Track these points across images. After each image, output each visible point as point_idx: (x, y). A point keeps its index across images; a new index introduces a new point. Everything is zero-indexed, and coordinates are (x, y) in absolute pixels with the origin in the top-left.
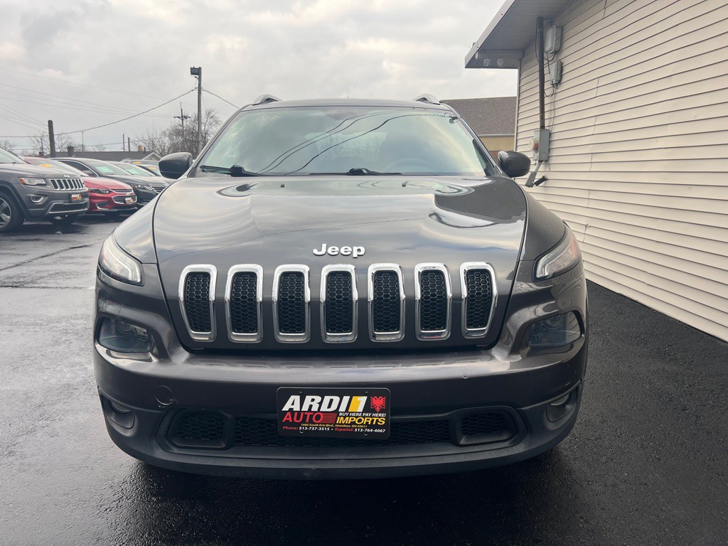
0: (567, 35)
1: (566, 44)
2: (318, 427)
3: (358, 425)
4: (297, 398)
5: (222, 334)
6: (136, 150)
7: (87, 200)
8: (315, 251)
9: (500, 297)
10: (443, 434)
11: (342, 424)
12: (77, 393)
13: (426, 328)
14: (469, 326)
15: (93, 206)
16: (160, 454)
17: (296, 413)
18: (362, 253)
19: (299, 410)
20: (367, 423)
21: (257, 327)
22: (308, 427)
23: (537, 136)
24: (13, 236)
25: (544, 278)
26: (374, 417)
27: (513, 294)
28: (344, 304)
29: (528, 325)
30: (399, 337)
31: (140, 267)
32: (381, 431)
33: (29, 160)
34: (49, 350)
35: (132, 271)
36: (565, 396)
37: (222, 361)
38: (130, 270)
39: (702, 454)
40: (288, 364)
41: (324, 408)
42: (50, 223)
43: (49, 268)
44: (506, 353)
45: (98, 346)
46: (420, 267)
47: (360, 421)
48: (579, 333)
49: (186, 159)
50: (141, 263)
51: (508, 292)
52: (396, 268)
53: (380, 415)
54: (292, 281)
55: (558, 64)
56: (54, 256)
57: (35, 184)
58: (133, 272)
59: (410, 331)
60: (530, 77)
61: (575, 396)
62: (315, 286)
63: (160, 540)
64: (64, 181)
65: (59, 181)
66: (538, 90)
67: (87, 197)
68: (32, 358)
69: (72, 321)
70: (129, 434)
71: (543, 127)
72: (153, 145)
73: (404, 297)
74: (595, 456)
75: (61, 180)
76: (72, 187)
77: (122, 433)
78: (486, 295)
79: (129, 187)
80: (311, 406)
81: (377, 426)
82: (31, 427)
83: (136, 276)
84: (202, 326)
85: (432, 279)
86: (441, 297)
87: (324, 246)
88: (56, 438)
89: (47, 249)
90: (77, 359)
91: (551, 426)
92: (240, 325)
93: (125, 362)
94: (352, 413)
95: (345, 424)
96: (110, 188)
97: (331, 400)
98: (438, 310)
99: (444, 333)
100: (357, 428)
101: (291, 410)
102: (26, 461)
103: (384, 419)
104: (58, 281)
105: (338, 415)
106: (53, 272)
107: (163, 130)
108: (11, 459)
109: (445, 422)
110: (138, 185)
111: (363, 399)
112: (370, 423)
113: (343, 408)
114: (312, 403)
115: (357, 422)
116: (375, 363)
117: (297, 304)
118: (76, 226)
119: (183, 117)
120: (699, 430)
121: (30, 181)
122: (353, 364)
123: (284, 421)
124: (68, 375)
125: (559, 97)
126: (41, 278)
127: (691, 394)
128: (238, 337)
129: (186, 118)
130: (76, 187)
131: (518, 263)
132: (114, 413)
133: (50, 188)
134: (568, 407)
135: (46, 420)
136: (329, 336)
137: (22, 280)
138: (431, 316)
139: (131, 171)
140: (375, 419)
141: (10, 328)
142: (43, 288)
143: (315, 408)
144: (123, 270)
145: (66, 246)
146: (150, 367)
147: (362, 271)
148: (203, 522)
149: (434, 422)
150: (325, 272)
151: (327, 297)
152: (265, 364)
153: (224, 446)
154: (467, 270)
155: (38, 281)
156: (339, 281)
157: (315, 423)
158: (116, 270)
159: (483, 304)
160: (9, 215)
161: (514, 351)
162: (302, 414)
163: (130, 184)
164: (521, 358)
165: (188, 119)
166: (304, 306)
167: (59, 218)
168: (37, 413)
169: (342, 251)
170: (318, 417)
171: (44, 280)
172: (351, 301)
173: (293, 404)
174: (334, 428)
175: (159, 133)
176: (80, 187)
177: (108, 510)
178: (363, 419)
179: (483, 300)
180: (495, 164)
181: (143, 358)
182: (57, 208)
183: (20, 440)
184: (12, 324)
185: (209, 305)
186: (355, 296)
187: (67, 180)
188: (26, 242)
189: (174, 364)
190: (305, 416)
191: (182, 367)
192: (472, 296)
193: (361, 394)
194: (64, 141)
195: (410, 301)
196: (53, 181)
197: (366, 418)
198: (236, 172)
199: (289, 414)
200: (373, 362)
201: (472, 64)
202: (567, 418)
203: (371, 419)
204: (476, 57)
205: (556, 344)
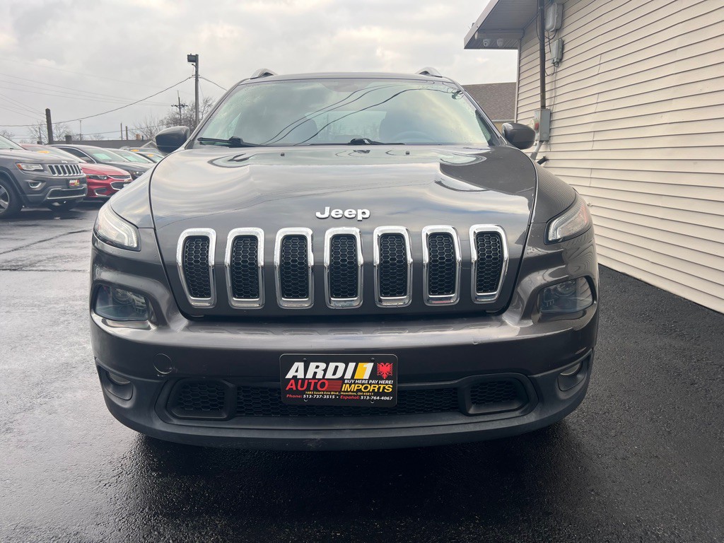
0: (568, 12)
1: (568, 22)
2: (323, 395)
3: (364, 392)
4: (301, 365)
5: (222, 299)
6: (135, 139)
7: (85, 185)
8: (318, 214)
9: (511, 261)
10: (452, 403)
11: (347, 391)
12: (75, 371)
13: (434, 293)
14: (479, 290)
15: (91, 192)
16: (159, 426)
17: (300, 381)
18: (367, 216)
19: (303, 377)
20: (374, 390)
21: (258, 292)
22: (313, 395)
23: (537, 115)
24: (11, 221)
25: (556, 241)
26: (381, 384)
27: (524, 257)
28: (349, 268)
29: (540, 289)
30: (407, 302)
31: (136, 232)
32: (388, 398)
33: (27, 146)
34: (47, 330)
35: (128, 236)
36: (575, 365)
37: (222, 328)
38: (126, 236)
39: (713, 427)
40: (291, 331)
41: (329, 375)
42: (49, 210)
43: (47, 251)
44: (517, 318)
45: (94, 315)
46: (428, 230)
47: (366, 388)
48: (591, 300)
49: (183, 133)
50: (138, 228)
51: (520, 256)
52: (403, 230)
53: (387, 382)
54: (294, 245)
55: (559, 41)
56: (52, 241)
57: (33, 169)
58: (129, 238)
59: (417, 295)
60: (531, 56)
61: (586, 365)
62: (318, 250)
63: (161, 514)
64: (62, 167)
65: (56, 167)
66: (538, 69)
67: (85, 182)
68: (30, 338)
69: (71, 302)
70: (127, 405)
71: (543, 106)
72: (151, 133)
73: (411, 260)
74: (604, 430)
75: (59, 166)
76: (70, 173)
77: (120, 405)
78: (496, 259)
79: (127, 174)
80: (315, 373)
81: (384, 394)
82: (29, 405)
83: (132, 242)
84: (201, 291)
85: (440, 242)
86: (450, 260)
87: (327, 209)
88: (54, 415)
89: (46, 235)
90: (75, 339)
91: (562, 396)
92: (241, 290)
93: (124, 331)
94: (358, 380)
95: (350, 391)
96: (108, 174)
97: (337, 367)
98: (446, 274)
99: (453, 298)
100: (363, 395)
101: (295, 377)
102: (24, 438)
103: (391, 386)
104: (57, 264)
105: (343, 383)
106: (51, 256)
107: (160, 119)
108: (8, 436)
109: (454, 391)
110: (135, 172)
111: (369, 367)
112: (376, 391)
113: (348, 375)
114: (316, 370)
115: (363, 390)
116: (381, 330)
117: (300, 268)
118: (74, 212)
119: (181, 106)
120: (709, 403)
121: (27, 167)
122: (358, 331)
123: (287, 389)
124: (66, 355)
125: (560, 75)
126: (39, 261)
127: (699, 369)
128: (238, 303)
129: (183, 106)
130: (74, 173)
131: (530, 225)
132: (112, 385)
133: (48, 174)
134: (579, 376)
135: (44, 397)
136: (334, 301)
137: (20, 263)
138: (440, 281)
139: (129, 158)
140: (382, 386)
141: (8, 309)
142: (41, 271)
143: (319, 376)
144: (119, 235)
145: (63, 231)
146: (148, 334)
147: (366, 234)
148: (205, 497)
149: (442, 390)
150: (329, 235)
151: (331, 261)
152: (267, 331)
153: (225, 417)
154: (477, 232)
155: (37, 265)
156: (343, 244)
157: (320, 391)
158: (113, 236)
159: (493, 268)
160: (7, 201)
161: (526, 316)
162: (306, 381)
163: (128, 171)
164: (532, 324)
165: (186, 108)
166: (307, 271)
167: (57, 204)
168: (35, 391)
169: (346, 214)
170: (323, 385)
171: (42, 263)
172: (357, 265)
173: (297, 371)
174: (339, 396)
175: (157, 122)
176: (77, 173)
177: (107, 485)
178: (369, 386)
179: (493, 263)
180: (499, 135)
181: (141, 326)
182: (55, 193)
183: (18, 417)
184: (9, 305)
185: (208, 270)
186: (361, 260)
187: (64, 166)
188: (25, 228)
189: (173, 331)
190: (309, 384)
191: (180, 334)
192: (482, 259)
193: (367, 360)
194: (62, 131)
195: (418, 265)
196: (51, 167)
197: (372, 386)
198: (235, 143)
199: (292, 381)
200: (379, 328)
201: (472, 44)
202: (578, 388)
203: (377, 386)
204: (476, 37)
205: (567, 311)
